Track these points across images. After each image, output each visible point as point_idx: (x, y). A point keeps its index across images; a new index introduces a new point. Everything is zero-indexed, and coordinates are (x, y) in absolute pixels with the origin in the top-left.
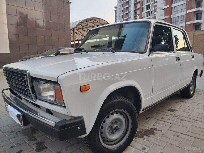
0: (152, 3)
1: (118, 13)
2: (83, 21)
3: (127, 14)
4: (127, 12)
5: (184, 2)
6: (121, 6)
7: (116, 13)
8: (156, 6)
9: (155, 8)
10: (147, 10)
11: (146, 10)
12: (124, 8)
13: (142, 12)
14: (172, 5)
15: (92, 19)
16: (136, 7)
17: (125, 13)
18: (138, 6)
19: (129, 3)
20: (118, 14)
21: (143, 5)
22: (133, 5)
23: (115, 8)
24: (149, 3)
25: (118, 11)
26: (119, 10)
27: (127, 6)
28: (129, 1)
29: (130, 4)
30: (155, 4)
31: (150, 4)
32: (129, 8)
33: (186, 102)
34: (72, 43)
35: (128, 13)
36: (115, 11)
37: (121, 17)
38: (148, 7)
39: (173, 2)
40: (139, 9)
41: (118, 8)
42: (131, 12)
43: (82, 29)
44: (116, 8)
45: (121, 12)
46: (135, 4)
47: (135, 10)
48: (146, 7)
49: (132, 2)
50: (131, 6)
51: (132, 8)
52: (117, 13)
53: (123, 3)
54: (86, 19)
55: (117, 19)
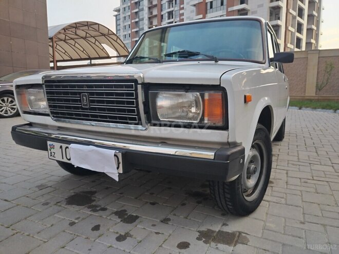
0: (176, 9)
1: (122, 20)
2: (69, 26)
3: (136, 22)
4: (137, 20)
5: (223, 12)
6: (127, 9)
7: (117, 20)
8: (183, 14)
9: (181, 18)
10: (169, 19)
11: (167, 18)
12: (133, 12)
13: (161, 21)
14: (206, 15)
15: (86, 24)
16: (151, 13)
17: (133, 21)
18: (155, 12)
19: (139, 5)
20: (121, 22)
21: (162, 10)
22: (146, 9)
23: (116, 11)
24: (171, 9)
25: (122, 16)
26: (124, 16)
27: (137, 10)
28: (139, 2)
29: (141, 7)
30: (181, 12)
31: (173, 11)
32: (141, 13)
33: (280, 145)
34: (52, 65)
35: (139, 21)
36: (116, 16)
37: (127, 27)
38: (170, 14)
39: (208, 11)
40: (156, 16)
41: (121, 11)
42: (143, 19)
43: (64, 41)
44: (118, 11)
45: (127, 18)
46: (149, 8)
47: (150, 18)
48: (167, 15)
49: (145, 4)
50: (142, 10)
51: (145, 14)
52: (120, 19)
53: (129, 4)
54: (75, 23)
55: (120, 30)
